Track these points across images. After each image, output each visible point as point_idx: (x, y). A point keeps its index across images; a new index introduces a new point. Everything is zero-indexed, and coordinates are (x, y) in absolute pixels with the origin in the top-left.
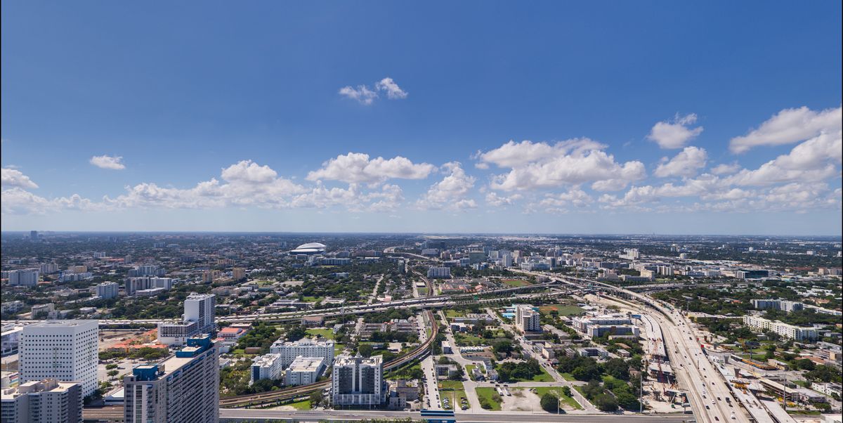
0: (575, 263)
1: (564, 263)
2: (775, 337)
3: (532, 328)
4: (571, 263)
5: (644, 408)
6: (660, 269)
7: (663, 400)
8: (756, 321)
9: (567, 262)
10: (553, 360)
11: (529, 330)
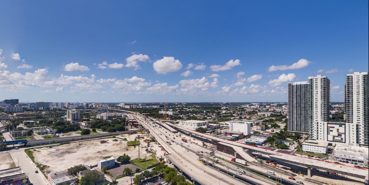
0: (97, 106)
1: (93, 106)
2: (167, 115)
3: (76, 118)
4: (96, 106)
5: (127, 130)
6: (133, 106)
7: (134, 128)
8: (162, 112)
9: (94, 106)
10: (87, 125)
11: (74, 120)
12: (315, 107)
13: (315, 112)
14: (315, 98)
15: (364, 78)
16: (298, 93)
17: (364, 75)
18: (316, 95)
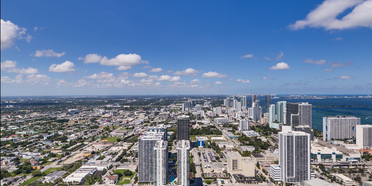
12: (158, 173)
13: (158, 177)
14: (158, 165)
15: (187, 151)
16: (146, 147)
17: (187, 150)
18: (159, 163)
